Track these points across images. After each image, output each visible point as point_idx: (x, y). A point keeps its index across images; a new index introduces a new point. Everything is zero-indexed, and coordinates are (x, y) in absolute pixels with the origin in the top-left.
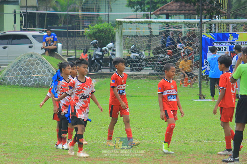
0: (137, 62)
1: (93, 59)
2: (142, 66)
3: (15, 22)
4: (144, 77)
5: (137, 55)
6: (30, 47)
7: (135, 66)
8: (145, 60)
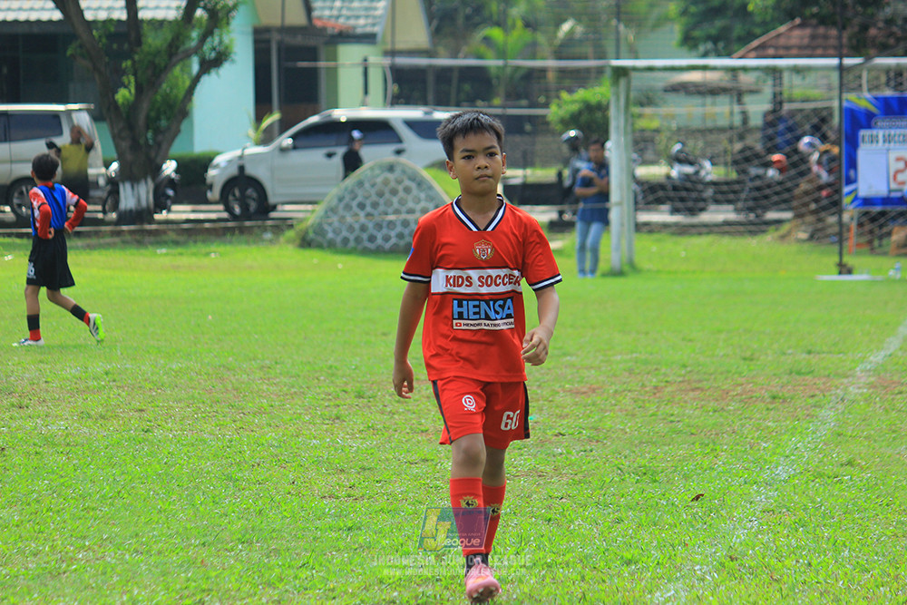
0: (687, 190)
1: (567, 183)
2: (704, 200)
3: (366, 92)
4: (710, 228)
5: (689, 169)
6: (399, 152)
7: (682, 200)
8: (714, 183)
